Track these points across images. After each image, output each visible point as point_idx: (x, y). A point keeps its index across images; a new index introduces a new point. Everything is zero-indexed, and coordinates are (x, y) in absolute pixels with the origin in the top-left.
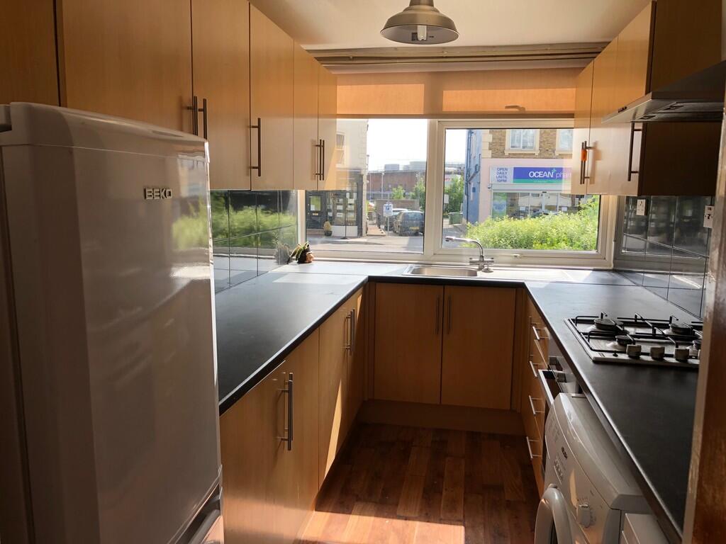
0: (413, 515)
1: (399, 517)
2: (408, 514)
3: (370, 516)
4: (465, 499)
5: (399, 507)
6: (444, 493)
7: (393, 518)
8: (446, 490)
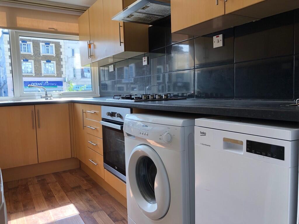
0: (45, 209)
1: (39, 212)
2: (43, 209)
3: (22, 217)
4: (67, 195)
5: (36, 208)
6: (56, 196)
7: (36, 213)
8: (56, 195)
